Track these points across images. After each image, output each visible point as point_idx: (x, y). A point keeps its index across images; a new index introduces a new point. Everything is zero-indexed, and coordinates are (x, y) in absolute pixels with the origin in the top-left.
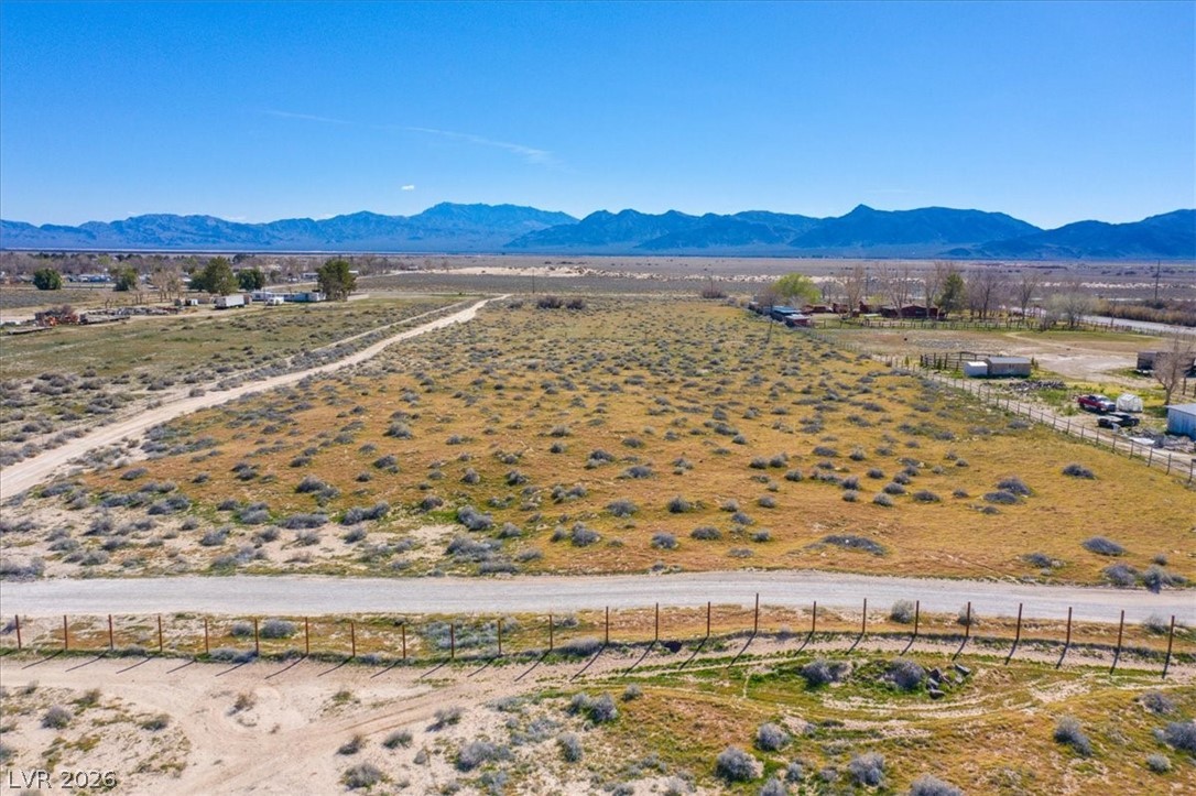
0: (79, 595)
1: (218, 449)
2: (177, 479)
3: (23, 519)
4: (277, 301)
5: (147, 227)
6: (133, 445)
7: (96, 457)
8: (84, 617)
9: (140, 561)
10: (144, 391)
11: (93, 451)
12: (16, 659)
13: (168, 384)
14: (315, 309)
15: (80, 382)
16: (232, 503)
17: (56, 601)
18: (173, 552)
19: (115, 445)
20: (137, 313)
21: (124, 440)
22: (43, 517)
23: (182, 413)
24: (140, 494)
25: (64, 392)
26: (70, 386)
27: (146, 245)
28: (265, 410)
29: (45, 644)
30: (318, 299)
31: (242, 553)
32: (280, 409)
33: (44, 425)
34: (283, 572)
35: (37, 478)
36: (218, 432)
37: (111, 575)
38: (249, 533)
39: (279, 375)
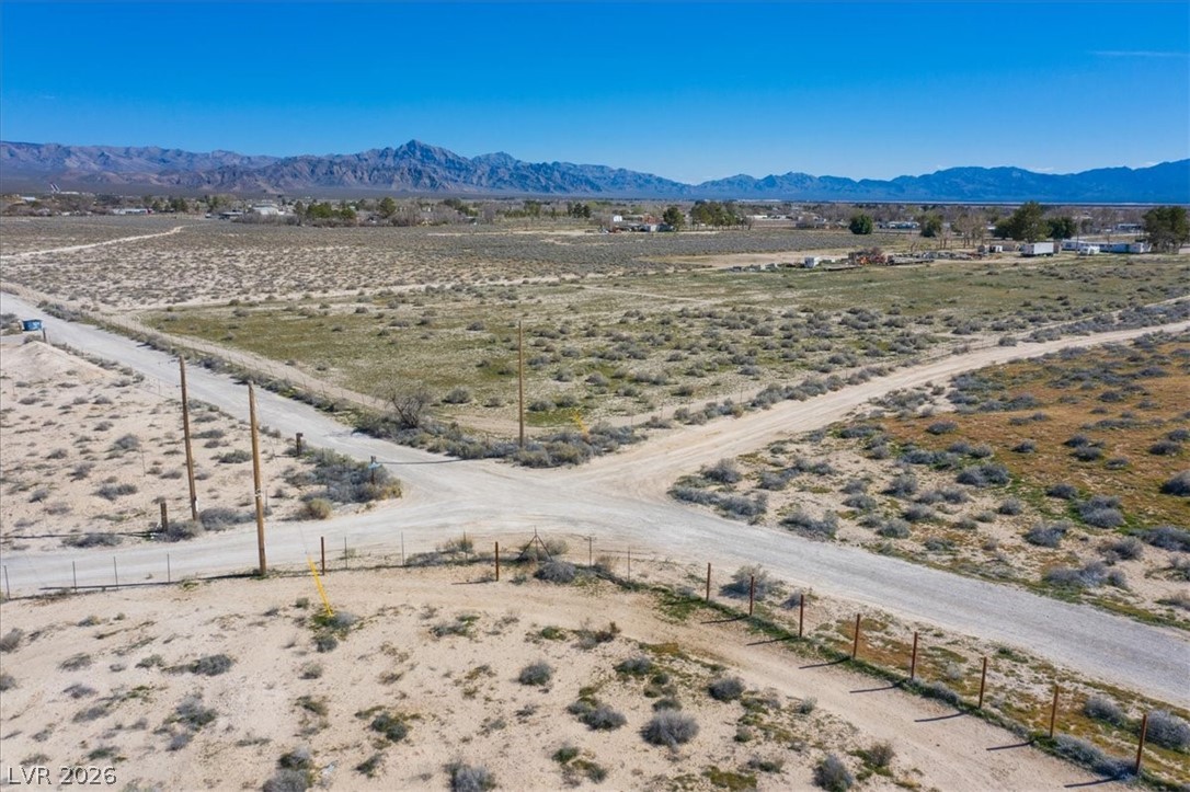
0: (873, 576)
1: (1044, 412)
2: (993, 443)
3: (820, 460)
4: (1092, 251)
5: (953, 179)
6: (938, 392)
7: (899, 400)
8: (878, 613)
9: (947, 545)
10: (949, 334)
11: (896, 393)
12: (793, 650)
13: (975, 329)
14: (1139, 261)
15: (885, 319)
16: (1067, 490)
17: (846, 576)
18: (989, 542)
19: (917, 389)
20: (940, 257)
21: (929, 385)
22: (841, 461)
23: (994, 362)
24: (948, 454)
25: (870, 327)
26: (875, 321)
27: (951, 198)
28: (1099, 371)
29: (829, 639)
30: (1142, 250)
31: (1088, 569)
32: (1119, 372)
33: (849, 359)
34: (1157, 620)
35: (838, 414)
36: (1037, 390)
37: (911, 557)
38: (1097, 539)
39: (1106, 331)
